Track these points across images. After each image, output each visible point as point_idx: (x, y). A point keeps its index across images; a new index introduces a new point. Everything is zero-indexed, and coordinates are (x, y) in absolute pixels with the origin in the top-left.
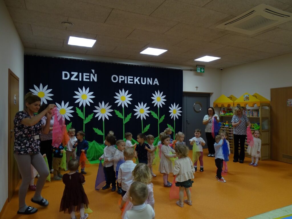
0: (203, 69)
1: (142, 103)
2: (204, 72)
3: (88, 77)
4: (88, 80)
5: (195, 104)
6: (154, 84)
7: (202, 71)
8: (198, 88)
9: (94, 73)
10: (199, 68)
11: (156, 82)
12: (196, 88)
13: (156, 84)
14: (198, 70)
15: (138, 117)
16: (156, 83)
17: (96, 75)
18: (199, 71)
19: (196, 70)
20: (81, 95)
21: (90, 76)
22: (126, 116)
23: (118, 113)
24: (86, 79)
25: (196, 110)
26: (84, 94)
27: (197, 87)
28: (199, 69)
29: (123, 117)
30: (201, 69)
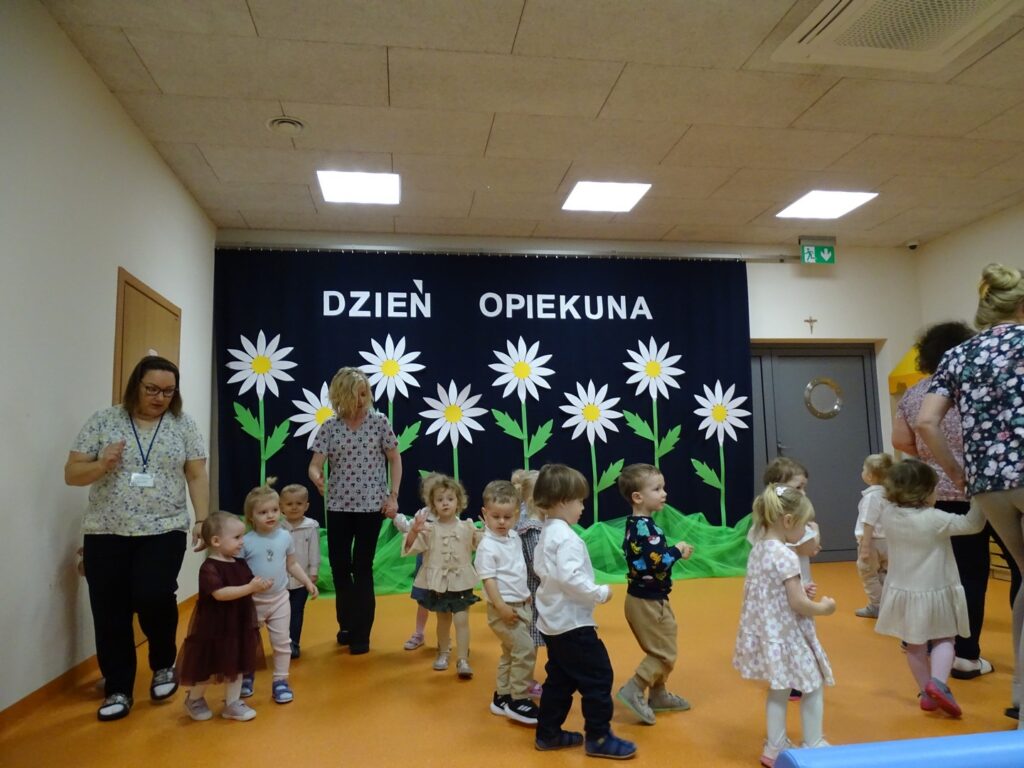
0: (826, 250)
1: (591, 385)
2: (832, 260)
3: (403, 304)
4: (404, 315)
5: (809, 385)
6: (633, 316)
7: (826, 256)
8: (815, 324)
9: (421, 289)
10: (812, 249)
11: (642, 308)
12: (808, 324)
13: (641, 318)
14: (806, 256)
15: (576, 434)
16: (641, 312)
17: (428, 296)
18: (809, 259)
19: (798, 258)
20: (381, 364)
21: (408, 300)
22: (532, 431)
23: (503, 420)
24: (397, 309)
25: (814, 406)
26: (390, 358)
27: (811, 321)
28: (809, 253)
29: (523, 435)
30: (819, 249)
